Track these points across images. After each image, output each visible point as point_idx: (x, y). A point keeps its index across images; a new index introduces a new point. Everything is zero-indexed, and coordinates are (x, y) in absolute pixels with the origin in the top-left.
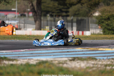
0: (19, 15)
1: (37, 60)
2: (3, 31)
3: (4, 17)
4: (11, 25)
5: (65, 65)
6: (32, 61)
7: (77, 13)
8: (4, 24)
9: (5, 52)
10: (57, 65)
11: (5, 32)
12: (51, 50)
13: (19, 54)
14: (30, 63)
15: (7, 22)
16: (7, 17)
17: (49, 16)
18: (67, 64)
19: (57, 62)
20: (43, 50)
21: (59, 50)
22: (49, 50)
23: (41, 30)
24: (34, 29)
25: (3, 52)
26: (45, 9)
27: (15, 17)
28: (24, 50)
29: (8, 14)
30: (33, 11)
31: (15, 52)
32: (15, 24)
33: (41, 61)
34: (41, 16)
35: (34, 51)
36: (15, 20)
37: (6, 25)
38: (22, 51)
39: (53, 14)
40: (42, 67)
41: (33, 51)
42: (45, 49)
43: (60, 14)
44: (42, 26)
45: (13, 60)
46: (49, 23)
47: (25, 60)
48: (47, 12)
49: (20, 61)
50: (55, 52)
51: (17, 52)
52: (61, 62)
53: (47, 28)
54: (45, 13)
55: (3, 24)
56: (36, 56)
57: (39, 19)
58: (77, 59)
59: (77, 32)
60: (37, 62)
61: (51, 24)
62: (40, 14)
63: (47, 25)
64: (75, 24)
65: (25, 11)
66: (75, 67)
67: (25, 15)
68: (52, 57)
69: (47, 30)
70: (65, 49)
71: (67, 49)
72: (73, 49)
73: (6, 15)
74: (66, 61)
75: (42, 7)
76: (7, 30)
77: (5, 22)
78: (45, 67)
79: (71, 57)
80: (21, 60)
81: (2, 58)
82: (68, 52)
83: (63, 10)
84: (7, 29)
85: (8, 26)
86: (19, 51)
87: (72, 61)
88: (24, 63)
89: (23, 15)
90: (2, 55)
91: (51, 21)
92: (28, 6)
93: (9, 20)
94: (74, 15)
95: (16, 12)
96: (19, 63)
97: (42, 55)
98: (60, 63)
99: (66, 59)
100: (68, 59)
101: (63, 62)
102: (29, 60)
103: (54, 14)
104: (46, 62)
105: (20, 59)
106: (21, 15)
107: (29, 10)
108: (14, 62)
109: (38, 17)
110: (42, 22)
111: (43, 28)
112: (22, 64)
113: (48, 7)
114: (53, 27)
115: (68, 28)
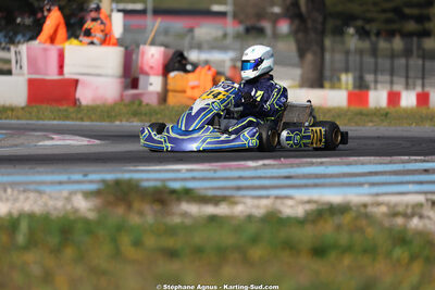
0: (241, 28)
1: (309, 202)
2: (178, 88)
3: (181, 36)
4: (209, 69)
5: (415, 222)
6: (292, 207)
8: (184, 62)
9: (188, 170)
10: (387, 223)
11: (184, 92)
12: (363, 164)
13: (240, 178)
14: (280, 212)
15: (193, 56)
16: (193, 38)
17: (353, 35)
18: (421, 217)
19: (384, 209)
20: (332, 164)
21: (390, 163)
22: (356, 163)
23: (321, 86)
24: (297, 83)
25: (178, 171)
26: (339, 8)
27: (225, 36)
28: (260, 163)
29: (197, 25)
30: (293, 13)
31: (224, 168)
32: (224, 61)
33: (324, 204)
34: (323, 33)
35: (298, 166)
36: (224, 49)
37: (189, 67)
38: (249, 168)
39: (368, 27)
40: (327, 229)
41: (292, 166)
42: (338, 159)
43: (394, 26)
44: (327, 73)
46: (353, 59)
47: (264, 202)
48: (348, 19)
49: (245, 203)
50: (376, 173)
51: (230, 169)
52: (400, 209)
53: (347, 79)
54: (339, 22)
55: (180, 62)
56: (306, 186)
57: (315, 47)
60: (308, 207)
61: (361, 64)
62: (319, 26)
63: (347, 70)
65: (261, 15)
67: (260, 31)
68: (366, 189)
69: (347, 89)
70: (416, 161)
71: (424, 161)
73: (191, 30)
74: (420, 205)
76: (193, 88)
77: (186, 54)
80: (249, 202)
81: (173, 192)
83: (407, 11)
84: (192, 83)
85: (198, 70)
86: (239, 168)
88: (259, 212)
89: (254, 30)
90: (175, 180)
91: (361, 52)
93: (199, 47)
95: (229, 20)
96: (242, 212)
97: (328, 181)
98: (395, 214)
99: (421, 198)
100: (427, 200)
101: (409, 211)
102: (279, 201)
103: (373, 27)
104: (343, 209)
105: (244, 196)
106: (248, 30)
107: (277, 10)
108: (222, 210)
109: (312, 35)
110: (328, 56)
111: (331, 80)
112: (250, 218)
114: (369, 78)
115: (426, 81)
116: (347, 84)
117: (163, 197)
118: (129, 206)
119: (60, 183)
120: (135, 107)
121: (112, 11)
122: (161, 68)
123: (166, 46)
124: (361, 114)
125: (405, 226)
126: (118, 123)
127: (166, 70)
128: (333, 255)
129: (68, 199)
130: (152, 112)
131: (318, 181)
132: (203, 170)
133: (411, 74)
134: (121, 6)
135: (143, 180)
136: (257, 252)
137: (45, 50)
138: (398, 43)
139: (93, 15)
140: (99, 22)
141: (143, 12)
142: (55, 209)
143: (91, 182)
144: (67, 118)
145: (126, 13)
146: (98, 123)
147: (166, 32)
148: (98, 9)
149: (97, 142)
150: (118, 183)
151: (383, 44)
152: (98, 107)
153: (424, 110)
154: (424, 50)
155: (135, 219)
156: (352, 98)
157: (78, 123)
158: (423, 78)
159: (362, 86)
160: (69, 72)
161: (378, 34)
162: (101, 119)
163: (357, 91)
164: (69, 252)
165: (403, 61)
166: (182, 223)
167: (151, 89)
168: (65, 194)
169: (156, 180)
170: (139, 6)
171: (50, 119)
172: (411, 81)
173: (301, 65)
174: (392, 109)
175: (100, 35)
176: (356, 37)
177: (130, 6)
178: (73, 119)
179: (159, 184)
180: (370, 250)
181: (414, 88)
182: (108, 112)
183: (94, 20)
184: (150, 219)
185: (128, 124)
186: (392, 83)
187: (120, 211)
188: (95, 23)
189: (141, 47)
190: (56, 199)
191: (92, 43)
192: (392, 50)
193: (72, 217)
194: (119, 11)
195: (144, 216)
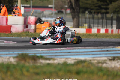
0: (57, 11)
1: (75, 59)
2: (39, 28)
3: (40, 14)
5: (104, 65)
6: (70, 61)
7: (117, 10)
8: (41, 21)
9: (42, 51)
10: (97, 65)
11: (41, 29)
12: (90, 49)
13: (56, 53)
14: (67, 62)
15: (43, 19)
16: (43, 14)
17: (87, 13)
18: (106, 63)
19: (96, 61)
21: (98, 48)
22: (88, 49)
23: (79, 27)
24: (72, 26)
25: (39, 51)
26: (84, 6)
27: (52, 13)
28: (62, 49)
29: (45, 11)
30: (71, 7)
31: (52, 50)
32: (52, 20)
33: (80, 60)
34: (79, 13)
35: (72, 49)
36: (52, 17)
37: (42, 22)
38: (59, 50)
39: (91, 11)
40: (80, 67)
41: (70, 49)
42: (83, 48)
43: (99, 11)
44: (80, 24)
45: (49, 59)
46: (88, 20)
47: (63, 59)
48: (86, 9)
49: (57, 60)
50: (94, 51)
51: (53, 50)
52: (100, 61)
53: (86, 25)
55: (40, 21)
56: (74, 55)
57: (77, 17)
58: (117, 58)
59: (117, 30)
60: (75, 61)
61: (90, 21)
62: (78, 11)
63: (86, 23)
64: (115, 22)
65: (62, 8)
66: (115, 67)
67: (62, 12)
68: (91, 56)
69: (86, 28)
70: (105, 48)
71: (107, 48)
72: (113, 48)
73: (43, 12)
74: (106, 60)
75: (81, 4)
76: (43, 28)
77: (41, 19)
78: (83, 66)
79: (110, 57)
80: (59, 59)
81: (38, 57)
82: (108, 51)
83: (102, 7)
84: (43, 27)
85: (45, 23)
86: (56, 50)
87: (112, 61)
88: (61, 62)
89: (60, 12)
90: (38, 53)
91: (90, 18)
92: (65, 2)
93: (45, 17)
94: (114, 12)
95: (53, 9)
96: (56, 62)
97: (80, 53)
98: (99, 63)
99: (106, 58)
100: (108, 59)
101: (103, 62)
102: (67, 59)
103: (93, 11)
104: (84, 61)
105: (57, 58)
106: (58, 12)
107: (66, 6)
108: (51, 62)
109: (76, 14)
110: (80, 19)
111: (81, 26)
112: (59, 64)
113: (87, 4)
114: (92, 25)
115: (108, 26)
116: (86, 27)
117: (35, 58)
118: (25, 60)
119: (7, 54)
120: (27, 33)
121: (21, 7)
122: (34, 22)
123: (36, 16)
124: (90, 35)
125: (101, 66)
126: (22, 38)
127: (36, 23)
128: (82, 74)
129: (9, 59)
130: (32, 35)
131: (78, 54)
132: (46, 51)
133: (104, 24)
134: (24, 5)
135: (29, 53)
136: (61, 73)
137: (3, 17)
138: (100, 16)
139: (16, 8)
140: (17, 10)
141: (30, 7)
142: (5, 61)
143: (15, 54)
144: (8, 36)
145: (25, 7)
146: (17, 38)
147: (36, 12)
148: (17, 6)
149: (17, 43)
150: (22, 54)
151: (96, 16)
152: (17, 33)
153: (107, 34)
154: (107, 17)
155: (27, 64)
156: (87, 31)
157: (11, 38)
158: (107, 25)
159: (90, 27)
160: (9, 24)
161: (94, 13)
162: (18, 37)
163: (88, 29)
164: (9, 73)
165: (101, 20)
166: (40, 65)
167: (32, 28)
168: (8, 57)
169: (33, 53)
170: (28, 5)
171: (4, 37)
172: (103, 26)
173: (73, 22)
174: (98, 34)
175: (18, 14)
176: (88, 14)
177: (26, 5)
178: (10, 37)
179: (34, 55)
180: (92, 73)
181: (104, 28)
182: (20, 35)
183: (16, 9)
184: (31, 64)
185: (25, 38)
186: (98, 26)
187: (23, 62)
188: (16, 10)
189: (29, 17)
190: (5, 59)
191: (16, 16)
192: (98, 17)
193: (10, 64)
194: (23, 7)
195: (30, 64)
